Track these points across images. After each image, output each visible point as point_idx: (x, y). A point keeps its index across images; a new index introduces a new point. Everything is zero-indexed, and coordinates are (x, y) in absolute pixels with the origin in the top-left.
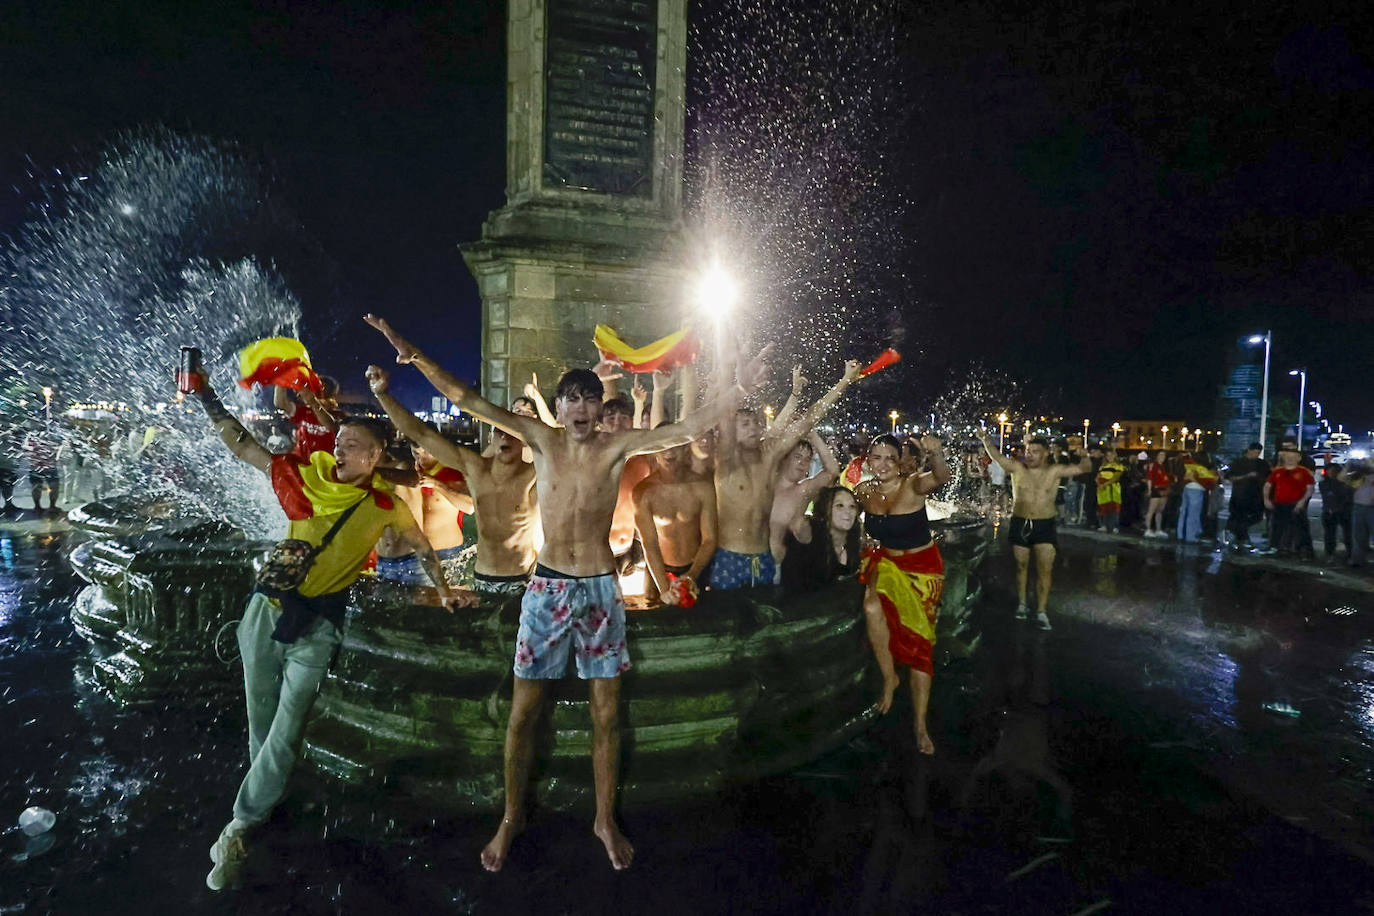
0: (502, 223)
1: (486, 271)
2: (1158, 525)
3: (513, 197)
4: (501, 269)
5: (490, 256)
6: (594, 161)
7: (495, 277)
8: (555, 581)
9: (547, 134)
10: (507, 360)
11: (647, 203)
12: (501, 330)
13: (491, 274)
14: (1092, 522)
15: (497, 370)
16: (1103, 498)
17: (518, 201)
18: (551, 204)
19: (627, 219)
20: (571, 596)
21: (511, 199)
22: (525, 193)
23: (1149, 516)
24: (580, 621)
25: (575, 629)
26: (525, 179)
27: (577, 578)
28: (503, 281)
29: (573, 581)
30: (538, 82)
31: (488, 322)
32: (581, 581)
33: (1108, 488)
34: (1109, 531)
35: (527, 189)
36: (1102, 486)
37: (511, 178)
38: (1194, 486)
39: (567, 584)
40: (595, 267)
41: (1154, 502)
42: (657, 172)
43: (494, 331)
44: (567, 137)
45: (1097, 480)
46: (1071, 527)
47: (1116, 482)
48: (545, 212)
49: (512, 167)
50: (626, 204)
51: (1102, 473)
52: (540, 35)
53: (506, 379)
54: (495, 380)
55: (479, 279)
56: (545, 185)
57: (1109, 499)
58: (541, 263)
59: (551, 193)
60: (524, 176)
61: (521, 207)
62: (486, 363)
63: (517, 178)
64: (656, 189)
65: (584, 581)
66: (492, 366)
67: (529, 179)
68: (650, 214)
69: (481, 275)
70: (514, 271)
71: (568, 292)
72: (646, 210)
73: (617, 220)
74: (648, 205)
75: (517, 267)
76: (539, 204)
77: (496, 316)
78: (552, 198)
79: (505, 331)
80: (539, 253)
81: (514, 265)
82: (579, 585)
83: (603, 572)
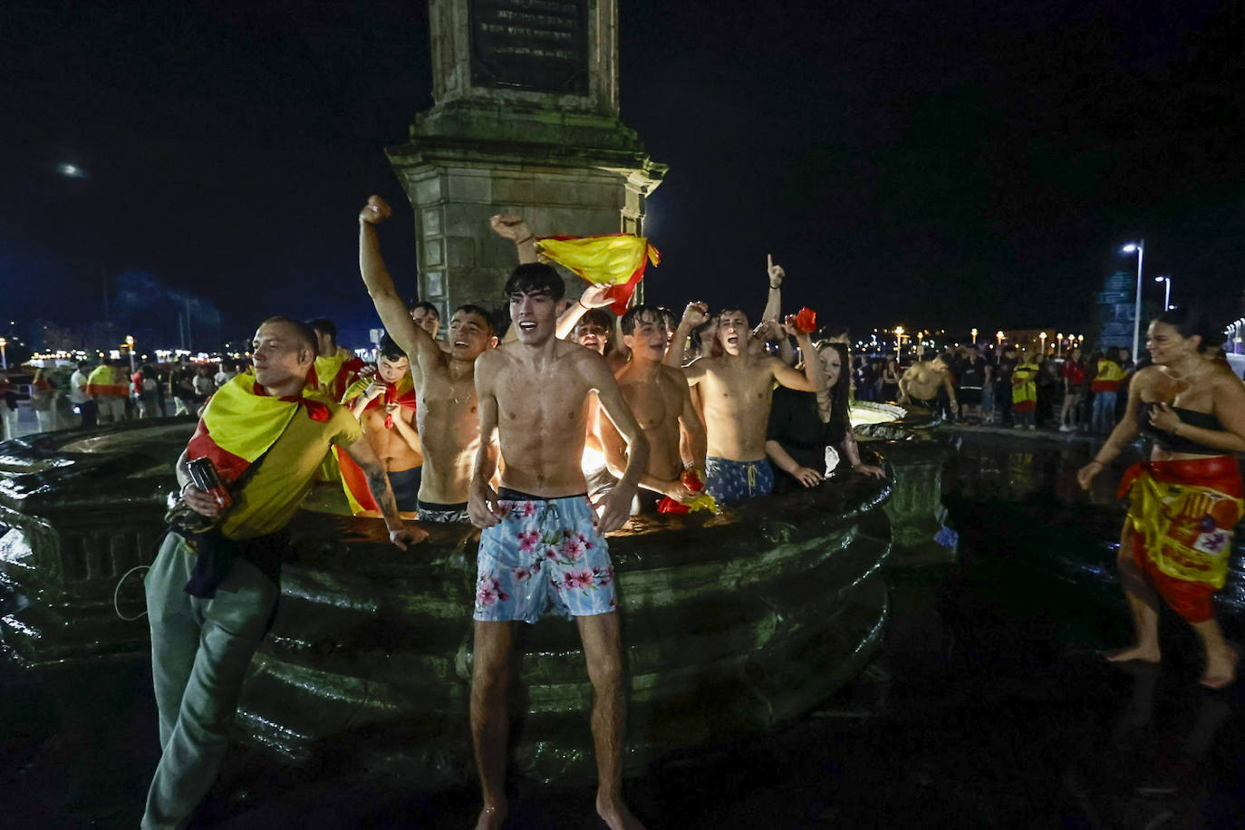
0: (431, 123)
1: (417, 177)
2: (1072, 421)
3: (440, 97)
4: (432, 174)
5: (420, 159)
6: (525, 54)
7: (424, 183)
8: (521, 503)
9: (473, 26)
10: (443, 271)
11: (583, 100)
12: (435, 240)
13: (422, 181)
14: (1007, 421)
15: (434, 283)
16: (1019, 396)
17: (447, 99)
18: (481, 103)
19: (563, 117)
20: (542, 519)
21: (438, 101)
22: (453, 92)
23: (1063, 413)
24: (553, 548)
25: (549, 559)
26: (453, 78)
27: (547, 500)
28: (435, 187)
29: (542, 503)
31: (422, 232)
32: (551, 502)
33: (1024, 387)
34: (1026, 428)
35: (455, 88)
36: (1017, 386)
37: (437, 78)
39: (535, 507)
40: (532, 169)
41: (1068, 399)
42: (592, 67)
43: (429, 242)
44: (495, 29)
45: (1012, 381)
46: (987, 425)
47: (1031, 381)
48: (475, 113)
49: (438, 64)
50: (562, 102)
51: (1019, 373)
53: (444, 293)
54: (433, 294)
55: (409, 187)
56: (476, 82)
57: (1025, 398)
58: (476, 165)
59: (481, 91)
60: (451, 74)
61: (450, 106)
62: (423, 276)
63: (443, 77)
64: (593, 87)
65: (554, 502)
66: (429, 278)
67: (454, 80)
68: (587, 112)
69: (412, 181)
70: (447, 175)
71: (506, 196)
72: (583, 107)
73: (553, 119)
74: (584, 102)
75: (450, 171)
76: (468, 102)
77: (431, 225)
78: (482, 98)
79: (441, 242)
80: (473, 154)
81: (446, 168)
82: (549, 507)
83: (577, 494)
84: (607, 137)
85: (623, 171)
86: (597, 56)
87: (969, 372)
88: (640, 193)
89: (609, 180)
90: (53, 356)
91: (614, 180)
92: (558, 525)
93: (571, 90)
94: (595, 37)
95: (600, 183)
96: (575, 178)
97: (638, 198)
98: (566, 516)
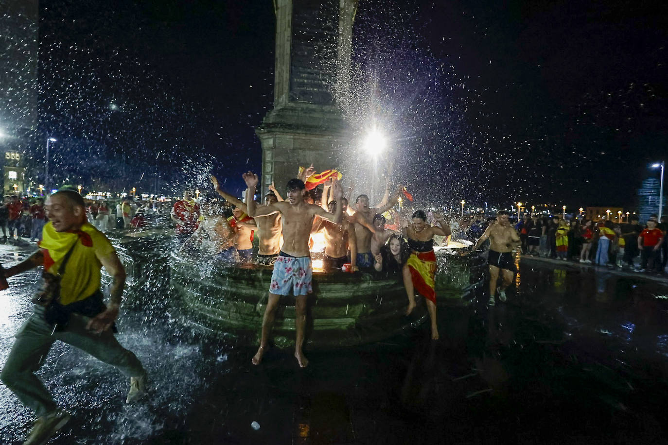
0: (271, 117)
1: (264, 137)
2: (587, 257)
3: (276, 106)
4: (270, 137)
5: (266, 131)
6: (310, 91)
7: (267, 140)
8: (287, 258)
9: (291, 80)
10: (272, 175)
11: (333, 108)
12: (270, 162)
15: (268, 179)
16: (558, 243)
17: (279, 107)
18: (293, 109)
19: (324, 115)
20: (293, 264)
23: (582, 253)
24: (296, 274)
25: (294, 276)
26: (282, 99)
27: (295, 257)
28: (271, 142)
29: (294, 258)
30: (287, 58)
31: (265, 158)
32: (297, 258)
33: (561, 238)
34: (562, 259)
35: (282, 103)
36: (558, 237)
37: (276, 98)
38: (604, 238)
39: (292, 259)
41: (585, 245)
43: (267, 162)
44: (299, 80)
45: (556, 235)
47: (565, 236)
48: (289, 113)
49: (276, 93)
51: (559, 231)
52: (289, 38)
54: (267, 183)
55: (262, 141)
56: (289, 101)
57: (562, 244)
58: (287, 134)
59: (292, 104)
60: (281, 97)
61: (279, 111)
62: (264, 176)
63: (278, 98)
65: (298, 258)
66: (266, 177)
67: (282, 100)
69: (262, 139)
71: (298, 146)
73: (319, 115)
75: (277, 136)
76: (287, 109)
77: (268, 156)
78: (292, 107)
79: (272, 163)
80: (287, 130)
81: (275, 135)
82: (296, 260)
83: (305, 256)
87: (533, 229)
90: (97, 194)
92: (298, 266)
98: (301, 263)
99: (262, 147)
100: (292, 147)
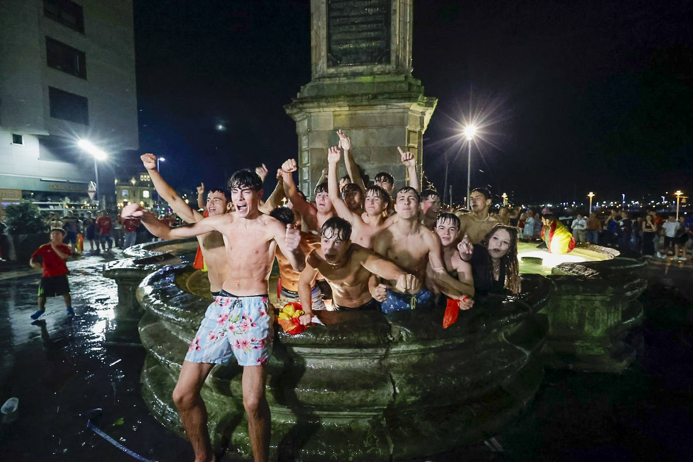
0: (306, 91)
1: (298, 119)
4: (304, 116)
5: (298, 110)
6: (356, 47)
9: (329, 38)
10: (309, 166)
12: (306, 151)
13: (301, 121)
15: (305, 173)
17: (316, 77)
18: (331, 76)
19: (374, 78)
21: (313, 78)
22: (319, 72)
26: (319, 66)
27: (237, 297)
28: (305, 124)
31: (301, 147)
37: (313, 67)
40: (354, 109)
42: (393, 47)
43: (304, 151)
48: (327, 81)
49: (313, 61)
50: (375, 69)
53: (309, 177)
54: (305, 179)
55: (297, 124)
56: (329, 67)
58: (325, 109)
59: (332, 70)
60: (319, 64)
62: (301, 169)
63: (316, 66)
64: (393, 58)
66: (304, 170)
68: (389, 73)
69: (297, 121)
70: (311, 116)
71: (340, 125)
72: (387, 71)
73: (368, 79)
74: (388, 67)
75: (312, 114)
76: (324, 77)
77: (304, 143)
78: (332, 73)
79: (308, 151)
80: (322, 103)
81: (310, 113)
82: (238, 301)
84: (398, 86)
85: (407, 104)
86: (396, 41)
88: (421, 115)
89: (399, 110)
91: (402, 110)
92: (239, 312)
93: (380, 62)
94: (395, 31)
95: (393, 113)
96: (379, 111)
97: (419, 119)
99: (297, 132)
100: (332, 127)
